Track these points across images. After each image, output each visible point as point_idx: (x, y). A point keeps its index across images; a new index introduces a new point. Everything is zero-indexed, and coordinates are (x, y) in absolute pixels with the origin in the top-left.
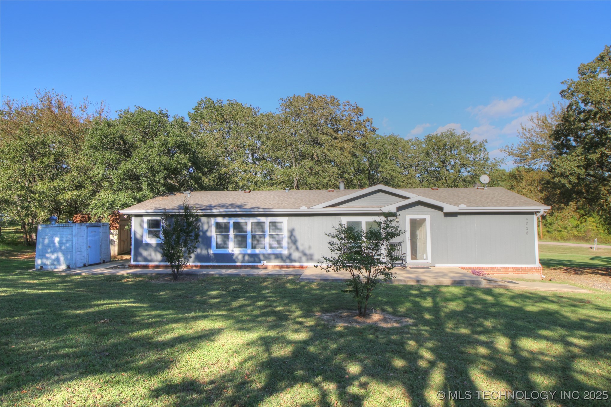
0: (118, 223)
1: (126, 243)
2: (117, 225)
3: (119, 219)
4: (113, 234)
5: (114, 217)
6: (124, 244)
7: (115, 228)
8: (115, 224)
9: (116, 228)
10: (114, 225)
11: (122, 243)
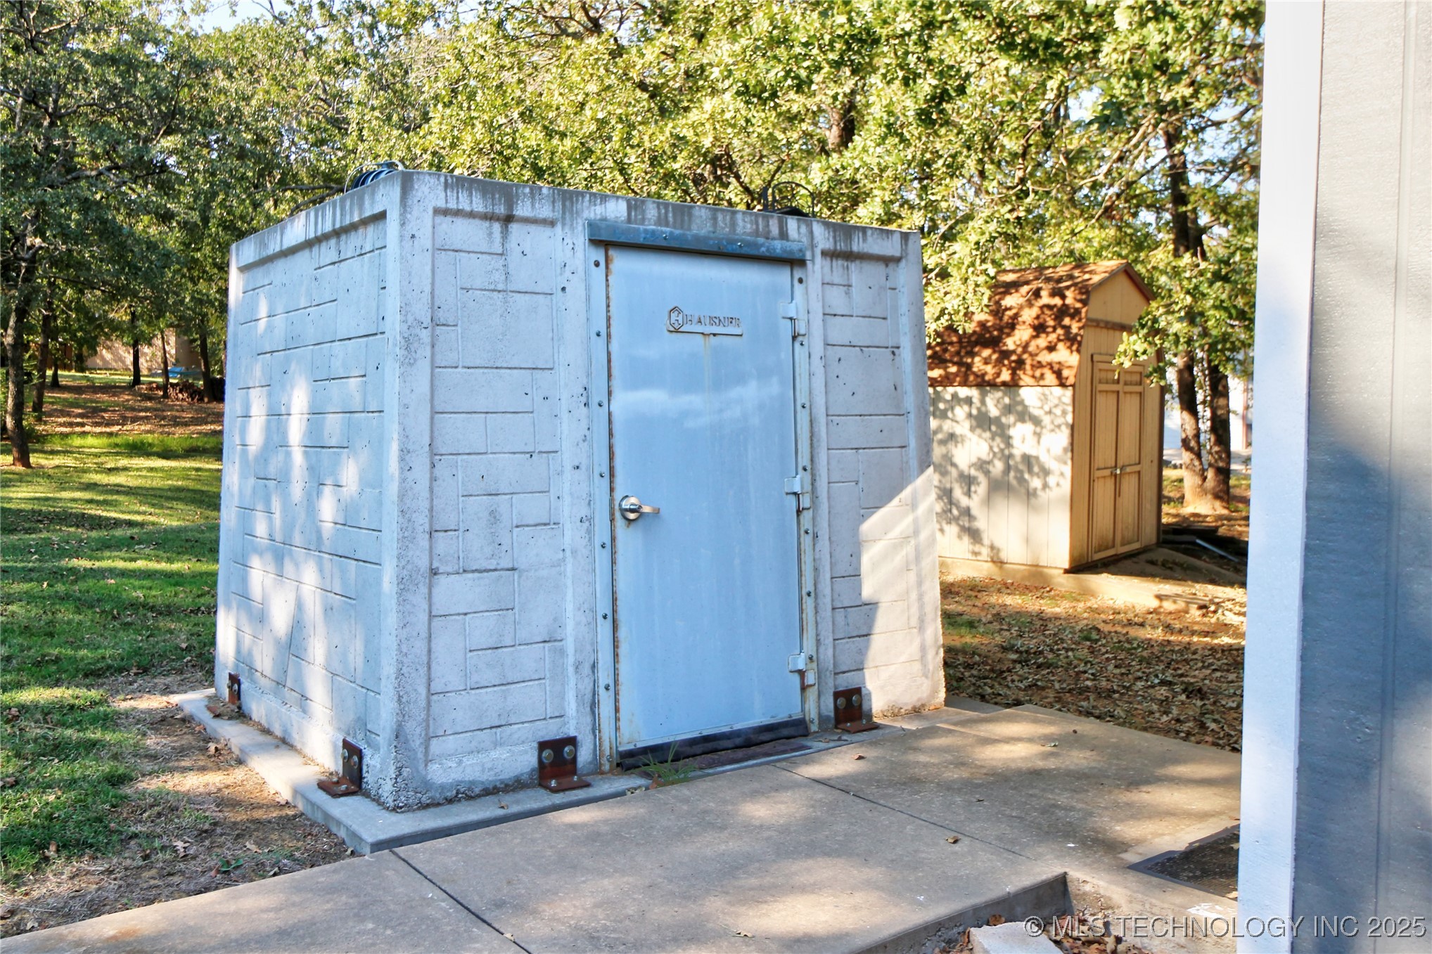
0: (1072, 340)
1: (1129, 485)
2: (1064, 355)
3: (1075, 314)
4: (1036, 421)
5: (1045, 299)
6: (1117, 493)
7: (1050, 378)
8: (1051, 348)
9: (1058, 374)
10: (1045, 357)
11: (1104, 490)
